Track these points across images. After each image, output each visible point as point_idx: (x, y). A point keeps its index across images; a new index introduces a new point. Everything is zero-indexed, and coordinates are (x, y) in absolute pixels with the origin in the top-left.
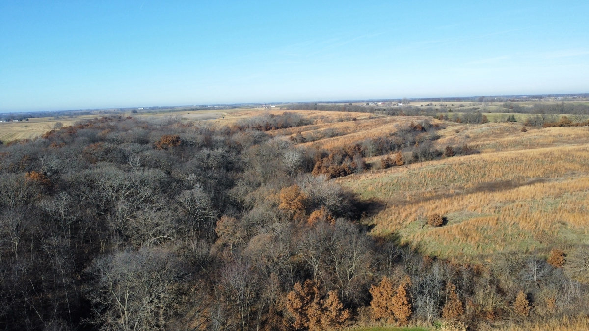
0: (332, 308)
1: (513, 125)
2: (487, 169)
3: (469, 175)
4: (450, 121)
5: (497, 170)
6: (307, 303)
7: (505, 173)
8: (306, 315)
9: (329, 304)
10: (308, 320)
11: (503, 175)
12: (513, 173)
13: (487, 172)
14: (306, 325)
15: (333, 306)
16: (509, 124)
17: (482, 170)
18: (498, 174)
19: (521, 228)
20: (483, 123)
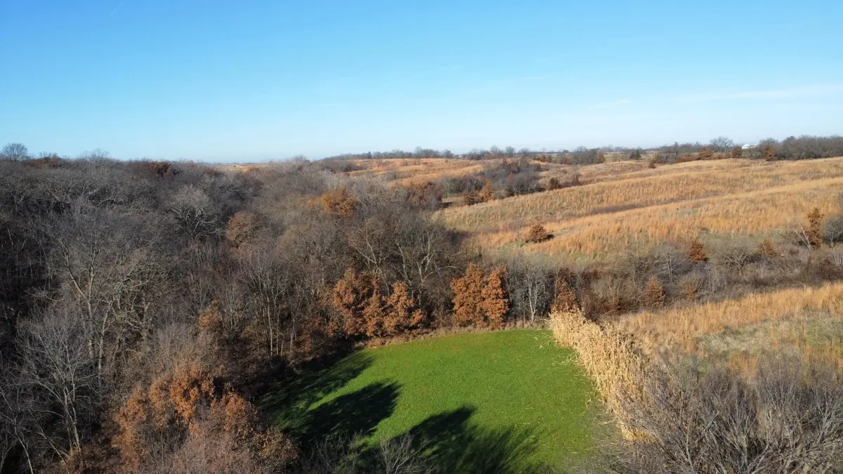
0: (399, 305)
1: (638, 163)
2: (604, 195)
3: (582, 201)
4: (555, 162)
5: (618, 195)
6: (363, 298)
7: (628, 198)
8: (361, 316)
9: (394, 301)
10: (364, 322)
11: (626, 200)
12: (638, 198)
13: (605, 199)
14: (362, 330)
15: (400, 303)
16: (633, 162)
17: (598, 196)
18: (620, 200)
19: (650, 235)
20: (598, 163)
